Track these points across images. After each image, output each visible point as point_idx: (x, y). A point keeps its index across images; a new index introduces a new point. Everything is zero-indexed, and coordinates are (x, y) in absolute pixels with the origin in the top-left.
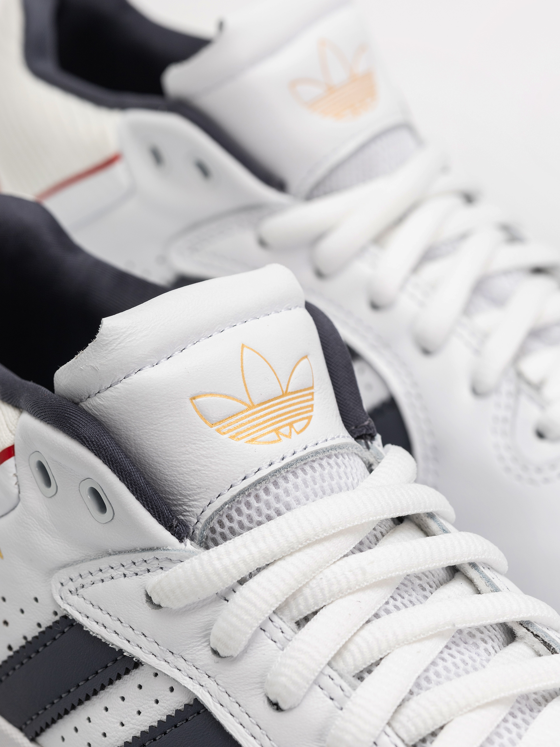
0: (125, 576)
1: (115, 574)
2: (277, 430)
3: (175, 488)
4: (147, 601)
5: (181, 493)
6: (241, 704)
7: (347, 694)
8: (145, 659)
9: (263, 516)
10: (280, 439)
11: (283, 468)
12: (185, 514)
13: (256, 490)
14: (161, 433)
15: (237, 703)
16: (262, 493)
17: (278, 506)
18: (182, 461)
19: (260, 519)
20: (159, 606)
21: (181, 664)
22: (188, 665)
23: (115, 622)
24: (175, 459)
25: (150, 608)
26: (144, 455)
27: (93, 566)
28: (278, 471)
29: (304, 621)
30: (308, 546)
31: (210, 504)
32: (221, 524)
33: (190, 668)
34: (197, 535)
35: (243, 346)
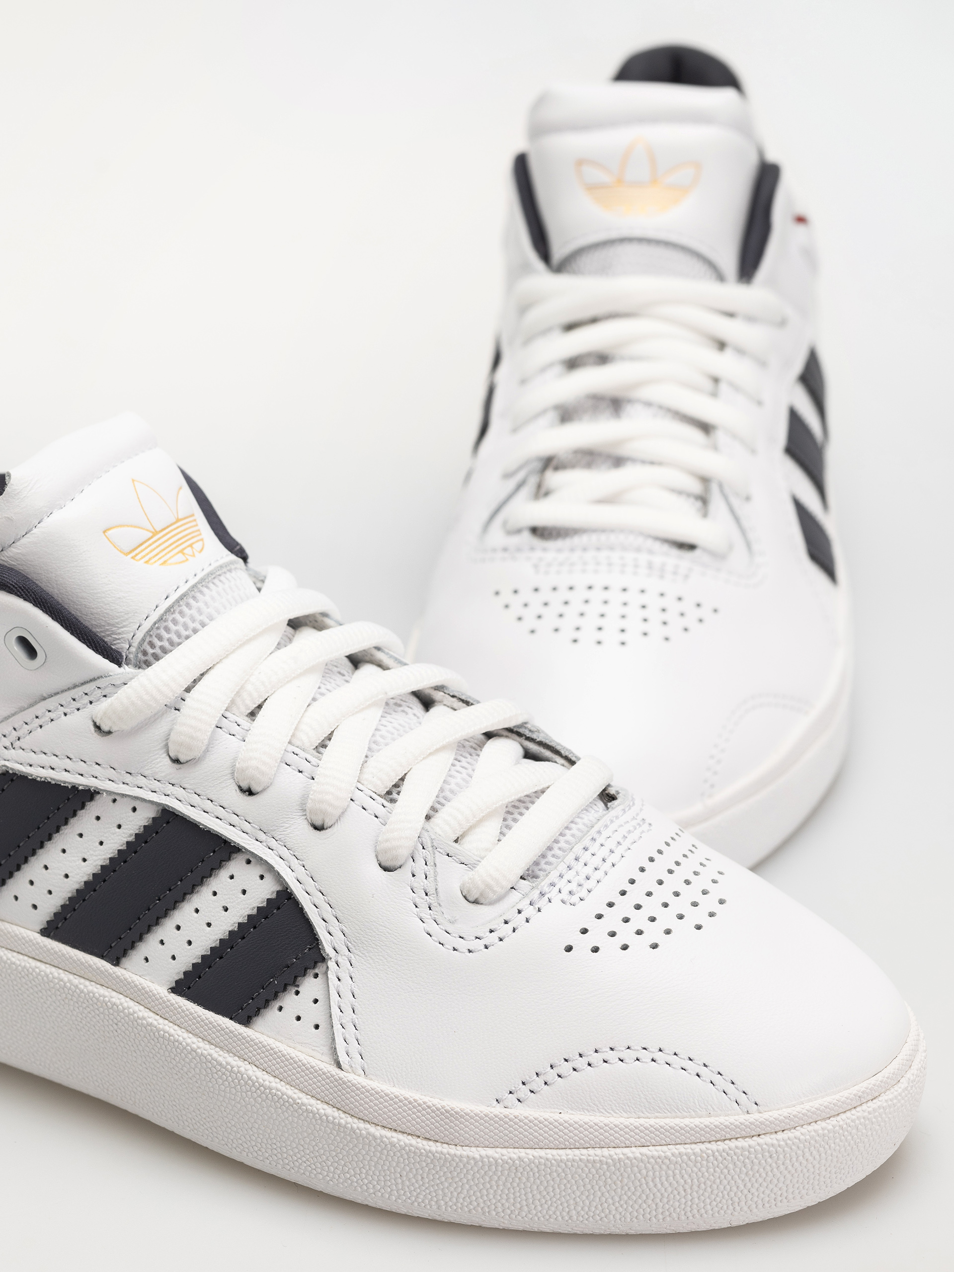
0: (65, 714)
1: (55, 715)
2: (182, 551)
3: (102, 620)
4: (95, 731)
5: (108, 623)
6: (213, 799)
7: (315, 764)
8: (102, 786)
9: (190, 630)
10: (187, 560)
11: (199, 583)
12: (115, 642)
13: (179, 606)
14: (82, 568)
15: (208, 799)
16: (185, 608)
17: (201, 618)
18: (106, 591)
19: (187, 633)
20: (109, 733)
21: (142, 781)
22: (150, 780)
23: (64, 761)
24: (100, 591)
25: (99, 737)
26: (67, 594)
27: (28, 715)
28: (194, 586)
29: (257, 709)
30: (241, 646)
31: (139, 627)
32: (152, 645)
33: (152, 782)
34: (132, 659)
35: (133, 481)
